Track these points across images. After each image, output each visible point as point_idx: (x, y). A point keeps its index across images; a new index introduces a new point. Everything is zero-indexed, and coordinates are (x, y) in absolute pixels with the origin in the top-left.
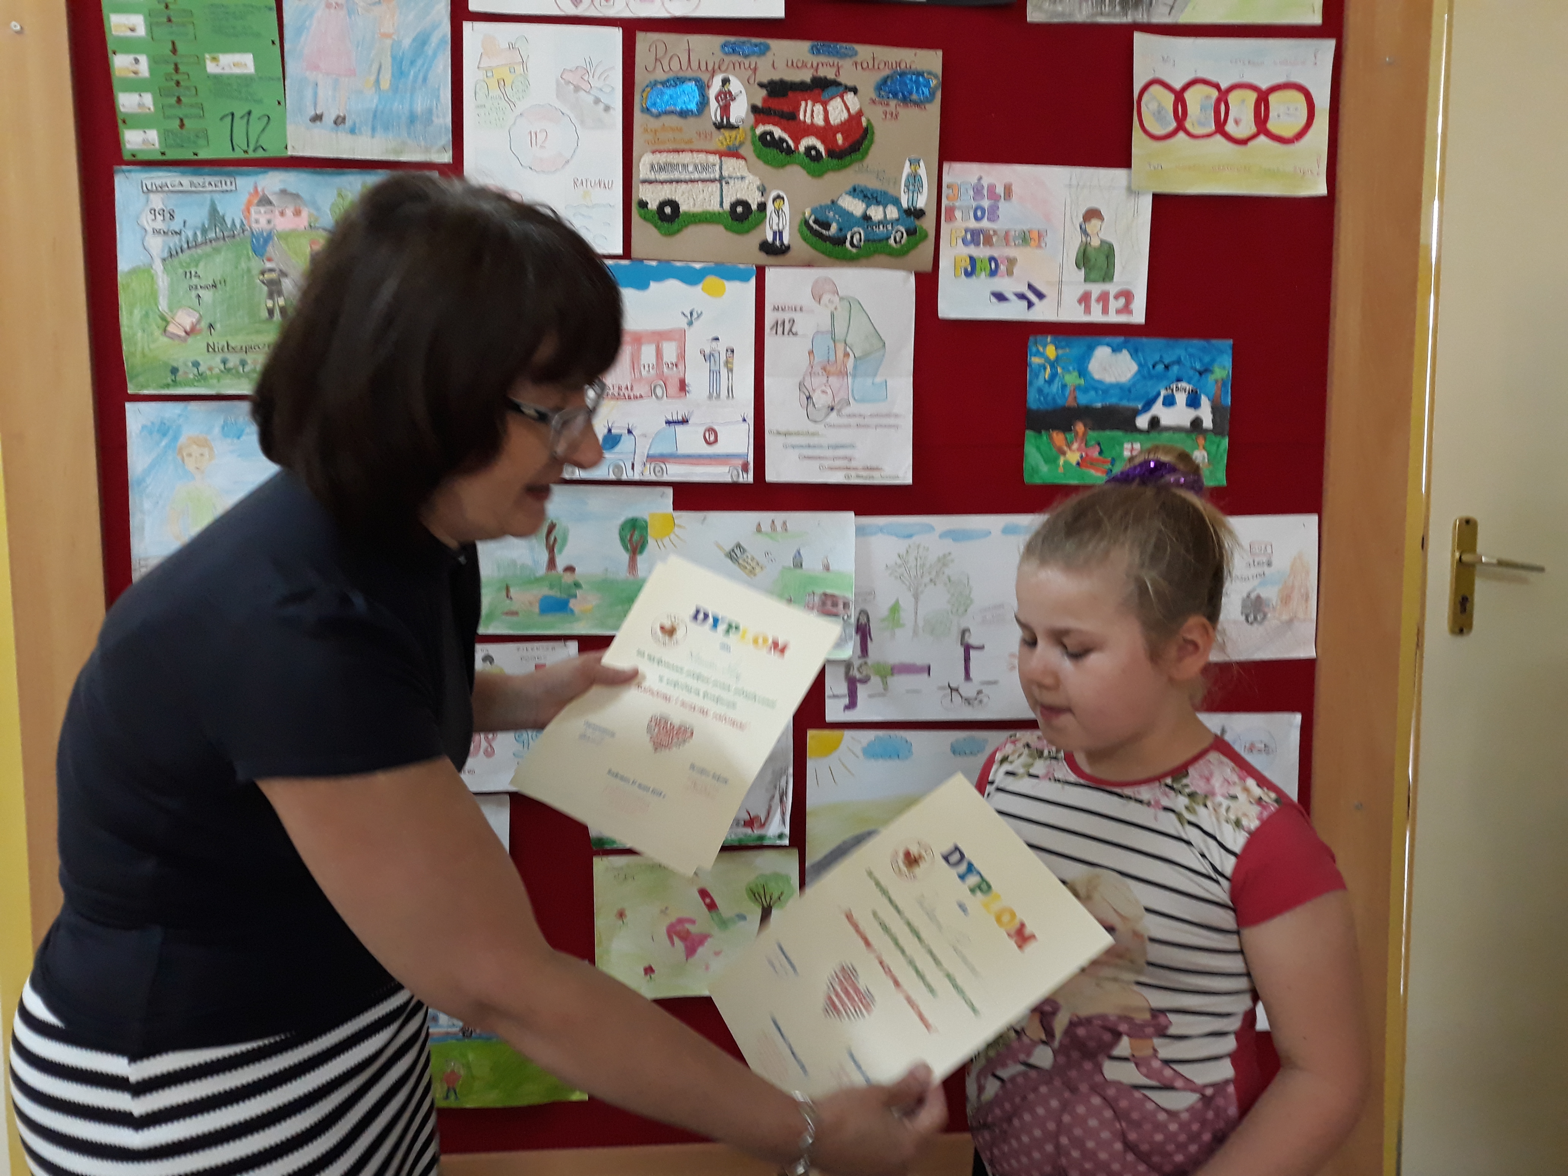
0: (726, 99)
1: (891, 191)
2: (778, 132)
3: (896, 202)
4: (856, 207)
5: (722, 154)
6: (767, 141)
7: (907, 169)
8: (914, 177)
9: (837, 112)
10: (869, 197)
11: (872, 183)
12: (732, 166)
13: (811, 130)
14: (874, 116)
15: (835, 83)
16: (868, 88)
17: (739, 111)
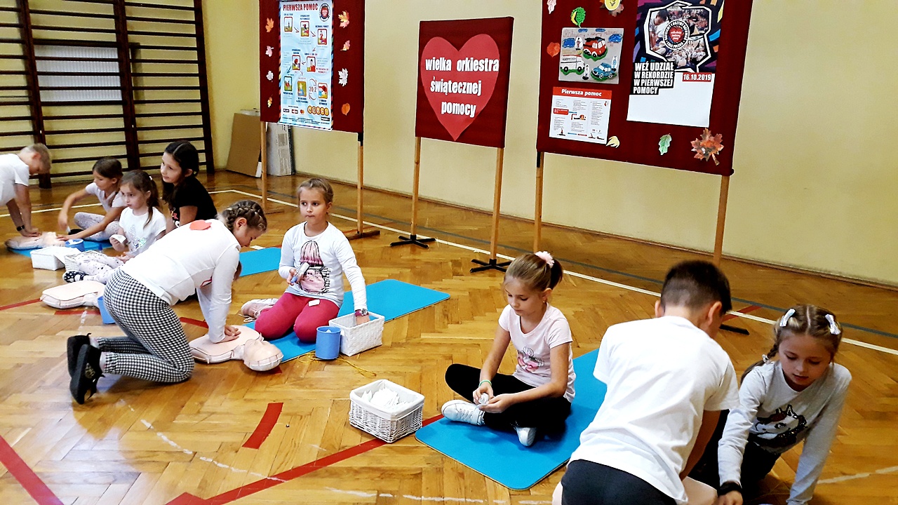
0: (579, 42)
1: (609, 64)
2: (588, 51)
3: (610, 67)
4: (602, 68)
5: (577, 56)
6: (586, 53)
7: (614, 59)
8: (615, 60)
9: (600, 46)
10: (606, 66)
11: (606, 62)
12: (579, 59)
13: (595, 50)
14: (608, 46)
15: (600, 38)
16: (607, 40)
17: (581, 46)
